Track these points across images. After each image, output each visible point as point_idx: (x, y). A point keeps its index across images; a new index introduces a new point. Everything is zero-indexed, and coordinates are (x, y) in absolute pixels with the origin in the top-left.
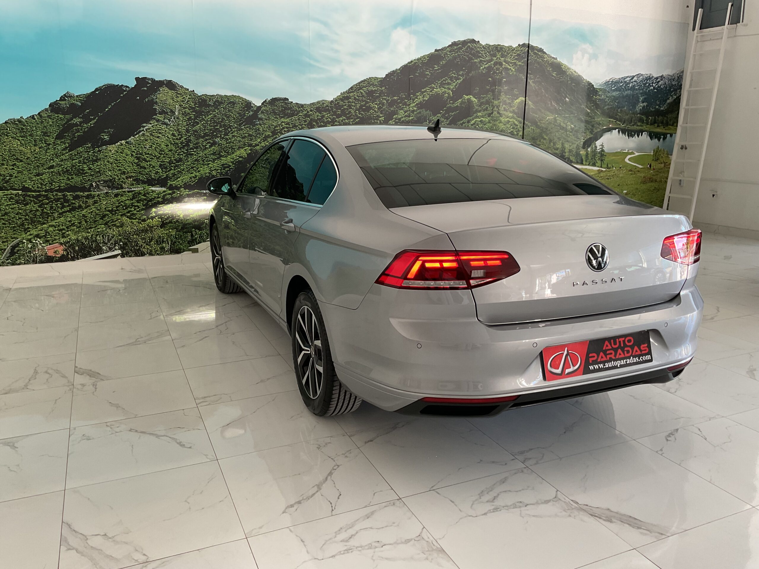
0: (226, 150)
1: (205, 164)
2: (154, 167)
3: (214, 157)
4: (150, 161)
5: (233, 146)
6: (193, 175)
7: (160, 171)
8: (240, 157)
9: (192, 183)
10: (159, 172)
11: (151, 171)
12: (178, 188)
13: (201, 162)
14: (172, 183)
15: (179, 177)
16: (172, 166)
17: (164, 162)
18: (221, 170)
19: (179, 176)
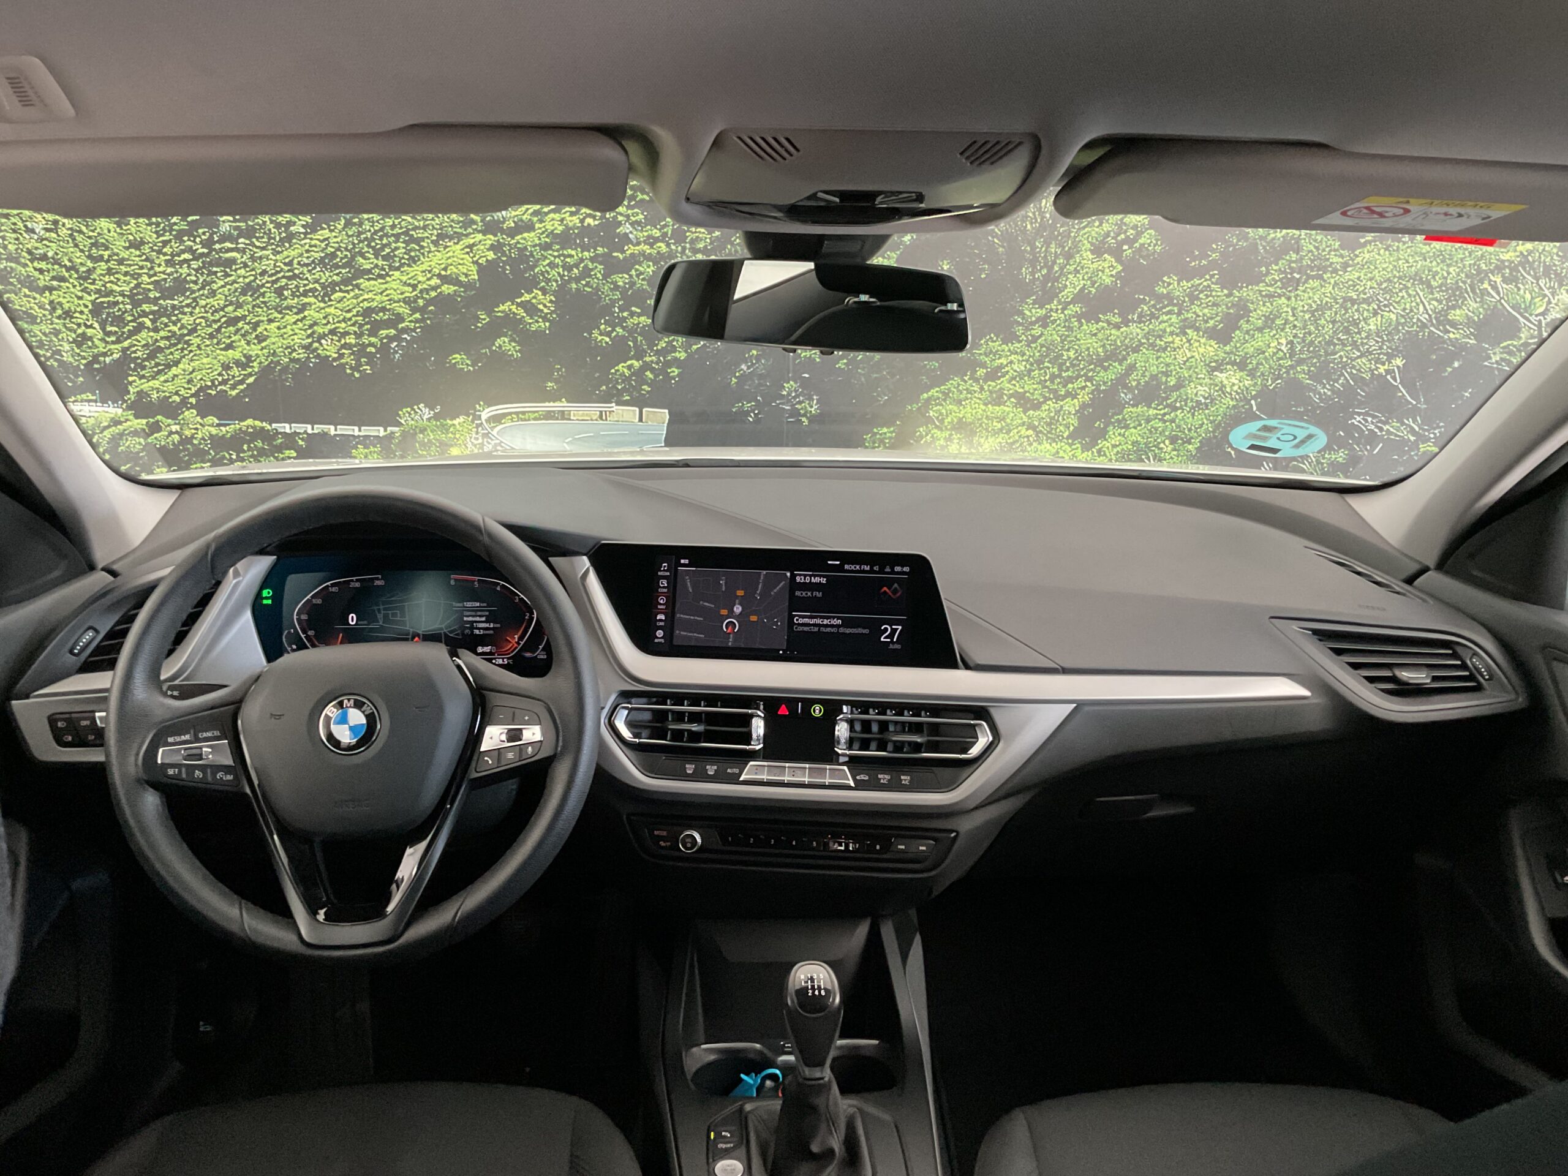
0: (384, 246)
1: (289, 308)
2: (68, 314)
3: (326, 277)
4: (51, 289)
5: (415, 228)
6: (236, 354)
7: (96, 332)
8: (445, 279)
9: (233, 387)
10: (91, 338)
11: (56, 333)
12: (171, 410)
13: (271, 298)
14: (146, 386)
15: (177, 363)
16: (145, 314)
17: (110, 293)
18: (358, 336)
19: (177, 356)
